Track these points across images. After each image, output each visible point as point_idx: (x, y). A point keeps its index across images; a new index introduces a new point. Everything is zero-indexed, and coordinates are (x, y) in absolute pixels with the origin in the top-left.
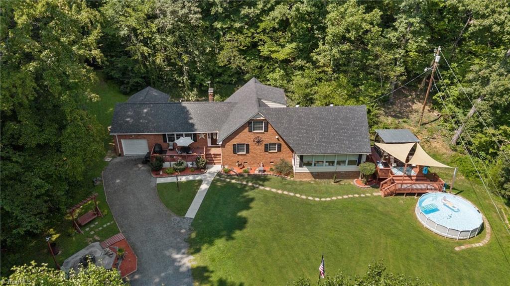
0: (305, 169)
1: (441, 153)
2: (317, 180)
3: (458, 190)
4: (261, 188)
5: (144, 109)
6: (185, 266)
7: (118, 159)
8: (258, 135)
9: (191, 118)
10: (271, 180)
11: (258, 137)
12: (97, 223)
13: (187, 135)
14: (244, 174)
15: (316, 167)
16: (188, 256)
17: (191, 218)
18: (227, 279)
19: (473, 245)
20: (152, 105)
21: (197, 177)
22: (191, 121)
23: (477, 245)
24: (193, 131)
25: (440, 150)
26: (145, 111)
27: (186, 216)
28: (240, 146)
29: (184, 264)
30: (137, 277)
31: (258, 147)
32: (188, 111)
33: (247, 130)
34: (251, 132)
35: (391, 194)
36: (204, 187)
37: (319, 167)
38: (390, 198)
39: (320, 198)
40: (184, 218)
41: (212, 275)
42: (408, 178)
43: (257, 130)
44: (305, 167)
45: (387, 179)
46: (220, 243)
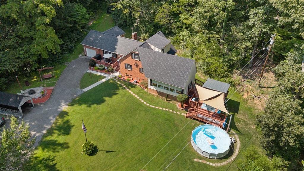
0: (153, 88)
1: (256, 109)
2: (160, 96)
3: (240, 132)
4: (128, 90)
5: (100, 35)
6: (62, 109)
7: (84, 57)
8: (136, 62)
9: (117, 45)
10: (136, 88)
11: (136, 63)
12: (50, 80)
13: (110, 53)
14: (127, 81)
15: (159, 88)
16: (66, 106)
17: (84, 91)
18: (71, 121)
19: (208, 163)
20: (104, 34)
21: (105, 75)
22: (116, 47)
23: (211, 164)
24: (114, 52)
25: (257, 106)
26: (100, 36)
27: (83, 90)
28: (128, 65)
29: (62, 108)
30: (42, 105)
31: (136, 68)
32: (118, 41)
33: (130, 57)
34: (133, 59)
35: (190, 117)
36: (104, 80)
37: (161, 89)
38: (189, 119)
39: (150, 105)
40: (82, 90)
41: (67, 117)
42: (208, 112)
43: (136, 58)
44: (153, 86)
45: (193, 107)
46: (84, 106)
